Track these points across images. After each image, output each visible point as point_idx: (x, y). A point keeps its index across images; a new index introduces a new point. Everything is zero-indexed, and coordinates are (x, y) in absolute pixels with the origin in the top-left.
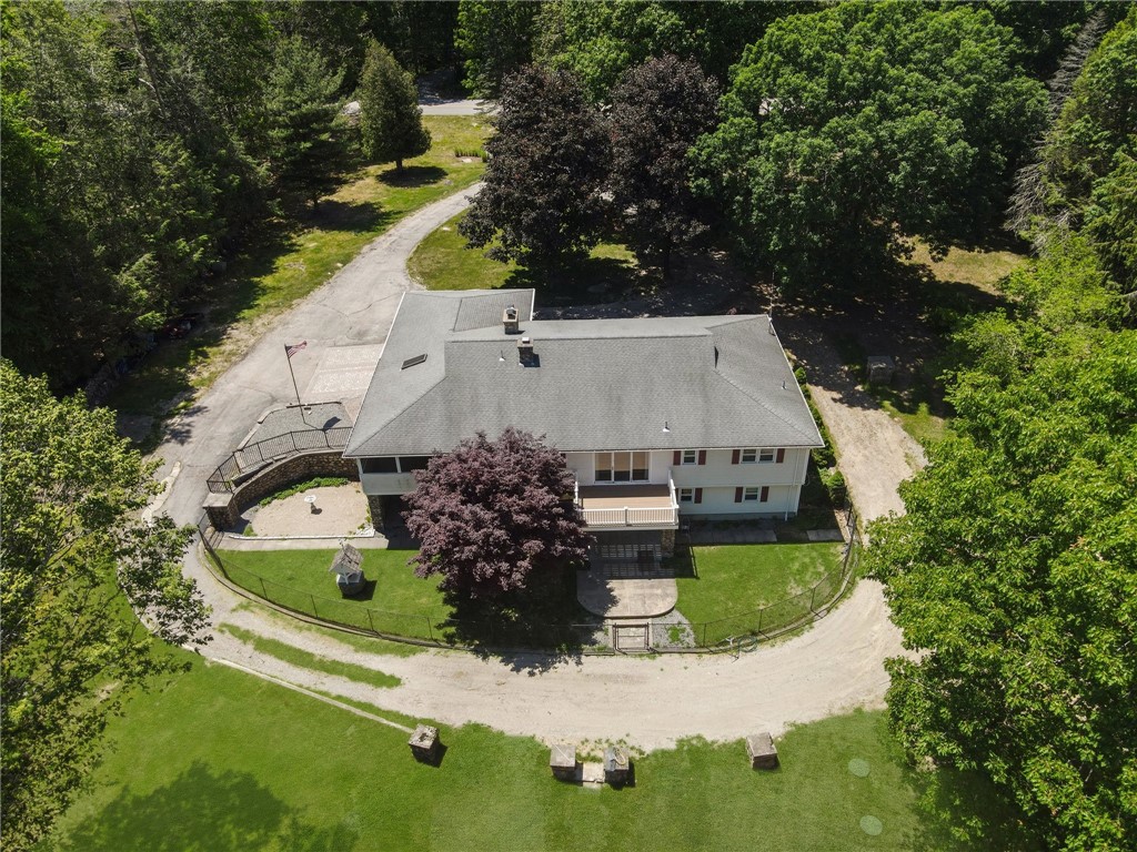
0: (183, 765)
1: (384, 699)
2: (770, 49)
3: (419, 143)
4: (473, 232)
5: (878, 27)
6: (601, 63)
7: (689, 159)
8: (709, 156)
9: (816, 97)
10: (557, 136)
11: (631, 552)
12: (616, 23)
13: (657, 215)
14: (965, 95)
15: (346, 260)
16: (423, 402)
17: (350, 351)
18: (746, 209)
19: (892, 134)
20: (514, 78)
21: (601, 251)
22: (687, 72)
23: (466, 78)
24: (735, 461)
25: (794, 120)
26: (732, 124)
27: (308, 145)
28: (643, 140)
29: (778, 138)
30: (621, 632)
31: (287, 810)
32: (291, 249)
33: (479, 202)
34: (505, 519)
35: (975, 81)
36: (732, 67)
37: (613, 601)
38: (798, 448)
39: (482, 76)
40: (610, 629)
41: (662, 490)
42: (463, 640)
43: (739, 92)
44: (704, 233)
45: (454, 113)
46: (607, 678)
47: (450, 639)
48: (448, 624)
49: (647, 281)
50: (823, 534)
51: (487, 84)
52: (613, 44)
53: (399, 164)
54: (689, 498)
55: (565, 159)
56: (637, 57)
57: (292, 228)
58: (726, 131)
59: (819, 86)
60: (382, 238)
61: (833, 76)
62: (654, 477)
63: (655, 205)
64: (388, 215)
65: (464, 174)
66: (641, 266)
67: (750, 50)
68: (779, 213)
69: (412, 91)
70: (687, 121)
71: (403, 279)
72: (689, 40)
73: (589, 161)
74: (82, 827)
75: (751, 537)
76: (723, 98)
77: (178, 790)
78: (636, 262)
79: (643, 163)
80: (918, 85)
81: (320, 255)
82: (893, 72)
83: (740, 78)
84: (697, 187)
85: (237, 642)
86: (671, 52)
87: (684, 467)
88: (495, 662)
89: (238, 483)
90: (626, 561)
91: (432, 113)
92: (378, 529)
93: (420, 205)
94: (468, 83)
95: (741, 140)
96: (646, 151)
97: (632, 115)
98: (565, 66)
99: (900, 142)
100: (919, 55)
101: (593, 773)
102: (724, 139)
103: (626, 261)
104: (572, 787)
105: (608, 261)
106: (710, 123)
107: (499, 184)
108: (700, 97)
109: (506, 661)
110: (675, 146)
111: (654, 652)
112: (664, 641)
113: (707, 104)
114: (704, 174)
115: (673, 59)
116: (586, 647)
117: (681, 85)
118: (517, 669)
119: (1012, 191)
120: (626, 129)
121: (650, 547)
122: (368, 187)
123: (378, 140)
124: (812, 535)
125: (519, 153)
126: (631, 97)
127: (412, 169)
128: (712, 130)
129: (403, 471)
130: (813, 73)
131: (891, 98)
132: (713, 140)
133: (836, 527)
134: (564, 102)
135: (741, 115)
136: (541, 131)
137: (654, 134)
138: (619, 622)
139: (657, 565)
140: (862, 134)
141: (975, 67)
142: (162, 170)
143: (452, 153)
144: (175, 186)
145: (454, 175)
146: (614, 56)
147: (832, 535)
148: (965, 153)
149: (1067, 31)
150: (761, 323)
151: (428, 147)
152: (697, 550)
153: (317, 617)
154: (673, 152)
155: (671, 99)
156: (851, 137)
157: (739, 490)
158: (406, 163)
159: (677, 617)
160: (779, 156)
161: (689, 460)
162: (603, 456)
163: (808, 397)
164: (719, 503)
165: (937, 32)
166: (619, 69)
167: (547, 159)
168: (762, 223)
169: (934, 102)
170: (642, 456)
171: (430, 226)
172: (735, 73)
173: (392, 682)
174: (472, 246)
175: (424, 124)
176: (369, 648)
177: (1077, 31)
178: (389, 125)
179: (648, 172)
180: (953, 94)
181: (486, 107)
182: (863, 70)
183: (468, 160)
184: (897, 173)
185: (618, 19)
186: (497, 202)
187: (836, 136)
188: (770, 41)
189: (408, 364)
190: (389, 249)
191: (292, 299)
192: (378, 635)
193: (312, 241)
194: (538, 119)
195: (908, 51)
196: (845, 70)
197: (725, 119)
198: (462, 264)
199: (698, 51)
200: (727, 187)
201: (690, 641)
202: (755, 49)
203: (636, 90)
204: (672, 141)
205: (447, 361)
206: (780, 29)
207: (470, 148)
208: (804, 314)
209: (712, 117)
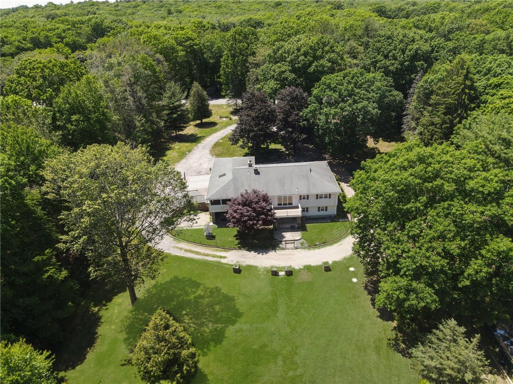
0: (172, 276)
1: (223, 261)
2: (323, 84)
3: (208, 114)
4: (233, 140)
5: (352, 78)
6: (272, 89)
7: (300, 116)
8: (306, 115)
9: (335, 98)
10: (260, 110)
11: (289, 226)
12: (276, 77)
13: (292, 132)
14: (377, 97)
15: (190, 151)
16: (228, 185)
17: (197, 177)
18: (318, 130)
19: (357, 107)
20: (246, 94)
21: (273, 146)
22: (298, 91)
23: (223, 92)
24: (317, 198)
25: (330, 104)
26: (312, 106)
27: (176, 115)
28: (286, 111)
29: (325, 109)
30: (287, 245)
31: (201, 284)
32: (169, 149)
33: (235, 131)
34: (254, 210)
35: (379, 93)
36: (312, 89)
37: (284, 237)
38: (335, 194)
39: (229, 91)
40: (284, 244)
41: (297, 207)
42: (243, 248)
43: (314, 97)
44: (306, 137)
45: (217, 103)
46: (283, 255)
47: (240, 248)
48: (238, 244)
49: (288, 155)
50: (344, 220)
51: (231, 94)
52: (275, 83)
53: (202, 121)
54: (305, 211)
55: (263, 117)
56: (283, 87)
57: (169, 142)
58: (311, 108)
59: (336, 95)
60: (200, 144)
61: (340, 92)
62: (294, 205)
63: (291, 130)
64: (200, 137)
65: (224, 124)
66: (287, 150)
67: (317, 84)
68: (327, 131)
69: (207, 97)
70: (299, 105)
71: (210, 157)
72: (299, 81)
73: (270, 118)
74: (148, 290)
75: (323, 221)
76: (310, 98)
77: (171, 281)
78: (284, 149)
79: (286, 118)
80: (364, 94)
81: (180, 150)
82: (357, 91)
83: (314, 93)
84: (303, 124)
85: (179, 250)
86: (294, 86)
87: (302, 200)
88: (253, 252)
89: (171, 212)
90: (287, 228)
91: (213, 103)
92: (214, 223)
93: (211, 134)
94: (223, 94)
95: (316, 110)
96: (287, 114)
97: (283, 104)
98: (259, 90)
99: (359, 110)
100: (364, 86)
101: (282, 273)
102: (310, 110)
103: (281, 149)
104: (277, 277)
105: (275, 149)
106: (306, 106)
107: (242, 125)
108: (303, 98)
109: (255, 252)
110: (296, 112)
111: (297, 248)
112: (299, 245)
113: (305, 100)
114: (305, 120)
115: (294, 88)
116: (278, 248)
117: (297, 95)
118: (259, 254)
119: (403, 124)
120: (281, 108)
121: (294, 225)
122: (191, 129)
123: (195, 113)
124: (340, 220)
125: (248, 116)
126: (282, 98)
127: (205, 123)
128: (307, 107)
129: (222, 204)
130: (335, 91)
131: (356, 98)
132: (307, 110)
133: (348, 218)
134: (262, 101)
135: (315, 103)
136: (255, 109)
137: (289, 109)
138: (287, 242)
139: (296, 229)
140: (348, 108)
141: (379, 89)
142: (138, 124)
143: (219, 117)
144: (141, 128)
145: (220, 124)
146: (275, 86)
147: (346, 220)
148: (377, 112)
149: (413, 76)
150: (324, 164)
151: (212, 115)
152: (307, 225)
153: (201, 244)
154: (296, 114)
155: (293, 99)
156: (345, 109)
157: (319, 208)
158: (204, 121)
159: (302, 240)
160: (326, 115)
161: (304, 198)
162: (280, 198)
163: (339, 184)
164: (313, 212)
165: (368, 80)
166: (277, 90)
167: (257, 117)
168: (322, 133)
169: (368, 99)
170: (290, 198)
171: (215, 140)
172: (313, 91)
173: (225, 257)
174: (233, 144)
175: (210, 108)
176: (216, 250)
177: (415, 76)
178: (199, 108)
179: (288, 120)
180: (373, 97)
181: (230, 102)
182: (348, 91)
183: (224, 119)
184: (359, 118)
185: (276, 75)
186: (242, 130)
187: (342, 109)
188: (322, 82)
189: (220, 177)
190: (203, 147)
191: (175, 163)
192: (219, 248)
193: (177, 146)
194: (254, 106)
195: (361, 85)
196: (343, 91)
197: (310, 104)
198: (228, 151)
199: (301, 85)
200: (312, 124)
201: (307, 245)
202: (318, 84)
203: (283, 96)
204: (295, 111)
205: (233, 174)
206: (325, 79)
207: (225, 115)
208: (338, 162)
209: (307, 104)
